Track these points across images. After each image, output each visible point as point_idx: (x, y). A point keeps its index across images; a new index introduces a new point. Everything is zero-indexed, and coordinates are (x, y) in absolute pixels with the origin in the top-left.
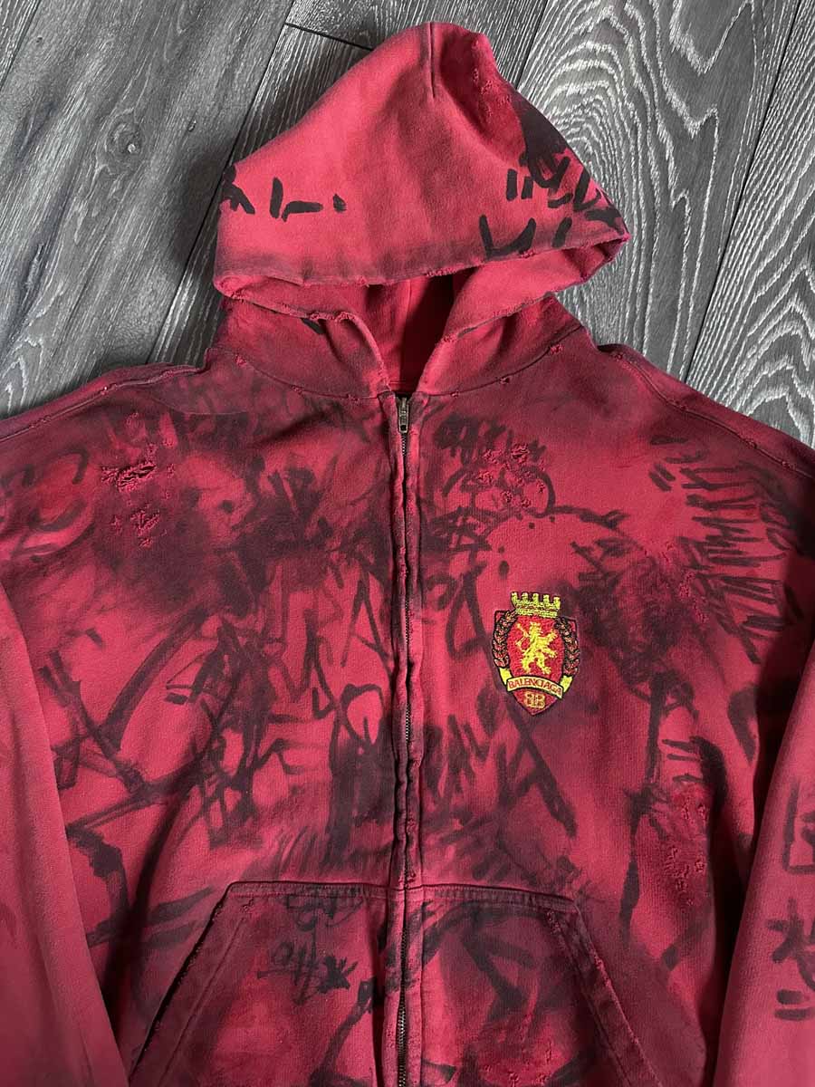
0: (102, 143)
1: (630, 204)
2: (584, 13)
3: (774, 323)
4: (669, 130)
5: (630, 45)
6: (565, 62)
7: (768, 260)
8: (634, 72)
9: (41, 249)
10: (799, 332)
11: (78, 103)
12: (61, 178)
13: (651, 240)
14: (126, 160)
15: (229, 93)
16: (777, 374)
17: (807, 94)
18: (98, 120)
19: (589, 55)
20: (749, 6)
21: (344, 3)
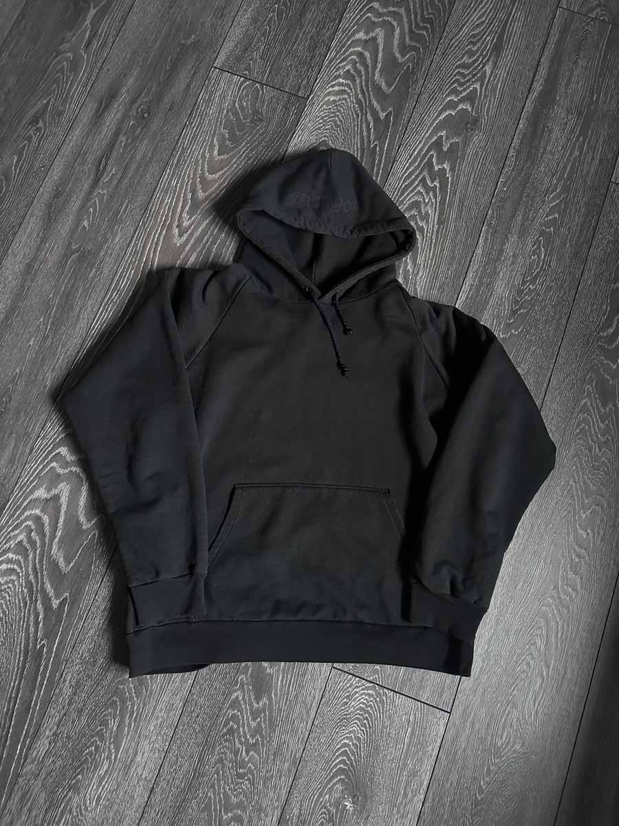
0: (133, 113)
1: (354, 147)
2: (339, 67)
3: (411, 195)
4: (372, 117)
5: (358, 81)
6: (330, 87)
7: (410, 170)
8: (359, 92)
9: (107, 154)
10: (421, 199)
11: (123, 97)
12: (115, 127)
14: (144, 119)
15: (188, 95)
17: (431, 104)
18: (132, 103)
19: (340, 84)
20: (409, 66)
21: (239, 59)
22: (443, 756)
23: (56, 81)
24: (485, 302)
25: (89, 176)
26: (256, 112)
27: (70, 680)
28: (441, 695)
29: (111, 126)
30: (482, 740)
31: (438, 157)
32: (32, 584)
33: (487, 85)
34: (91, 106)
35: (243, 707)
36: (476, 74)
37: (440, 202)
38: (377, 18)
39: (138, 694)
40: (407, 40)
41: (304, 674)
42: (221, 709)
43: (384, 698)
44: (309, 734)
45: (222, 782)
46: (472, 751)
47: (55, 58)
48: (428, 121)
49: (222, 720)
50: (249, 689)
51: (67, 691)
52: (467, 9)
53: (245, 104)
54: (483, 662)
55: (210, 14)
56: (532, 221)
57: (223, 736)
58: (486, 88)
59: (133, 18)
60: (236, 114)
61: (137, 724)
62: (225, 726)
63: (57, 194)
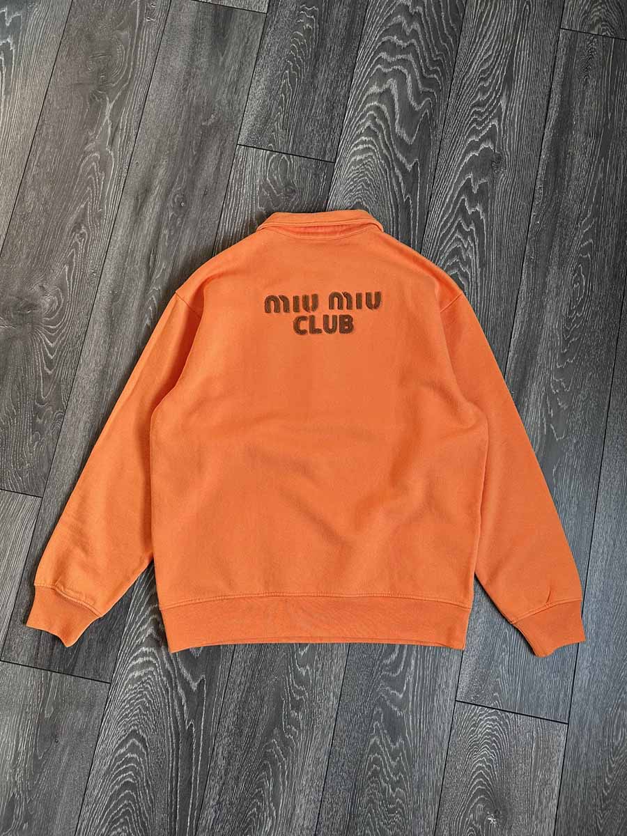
0: (170, 204)
2: (359, 125)
3: (450, 243)
4: (400, 170)
5: (380, 136)
6: (354, 147)
7: (445, 218)
8: (382, 146)
9: (153, 249)
10: (460, 246)
11: (157, 190)
12: (156, 220)
13: (397, 217)
14: (182, 208)
15: (219, 177)
16: (453, 264)
17: (454, 148)
18: (167, 196)
19: (364, 142)
20: (426, 113)
21: (261, 132)
22: (568, 763)
23: (89, 183)
24: (538, 336)
25: (142, 275)
26: (288, 184)
27: (222, 752)
28: (557, 710)
29: (151, 222)
30: (601, 743)
31: (470, 201)
32: (169, 672)
33: (504, 120)
34: (128, 204)
35: (382, 749)
36: (493, 110)
37: (479, 245)
38: (387, 68)
39: (286, 754)
40: (420, 87)
41: (431, 712)
42: (362, 756)
43: (507, 721)
44: (446, 765)
45: (376, 819)
46: (593, 754)
47: (82, 160)
48: (454, 165)
49: (365, 765)
50: (384, 733)
51: (222, 763)
52: (473, 45)
53: (275, 177)
54: (590, 672)
55: (224, 91)
56: (569, 250)
57: (369, 778)
58: (504, 124)
59: (150, 106)
60: (268, 188)
61: (290, 782)
62: (369, 770)
63: (114, 297)
